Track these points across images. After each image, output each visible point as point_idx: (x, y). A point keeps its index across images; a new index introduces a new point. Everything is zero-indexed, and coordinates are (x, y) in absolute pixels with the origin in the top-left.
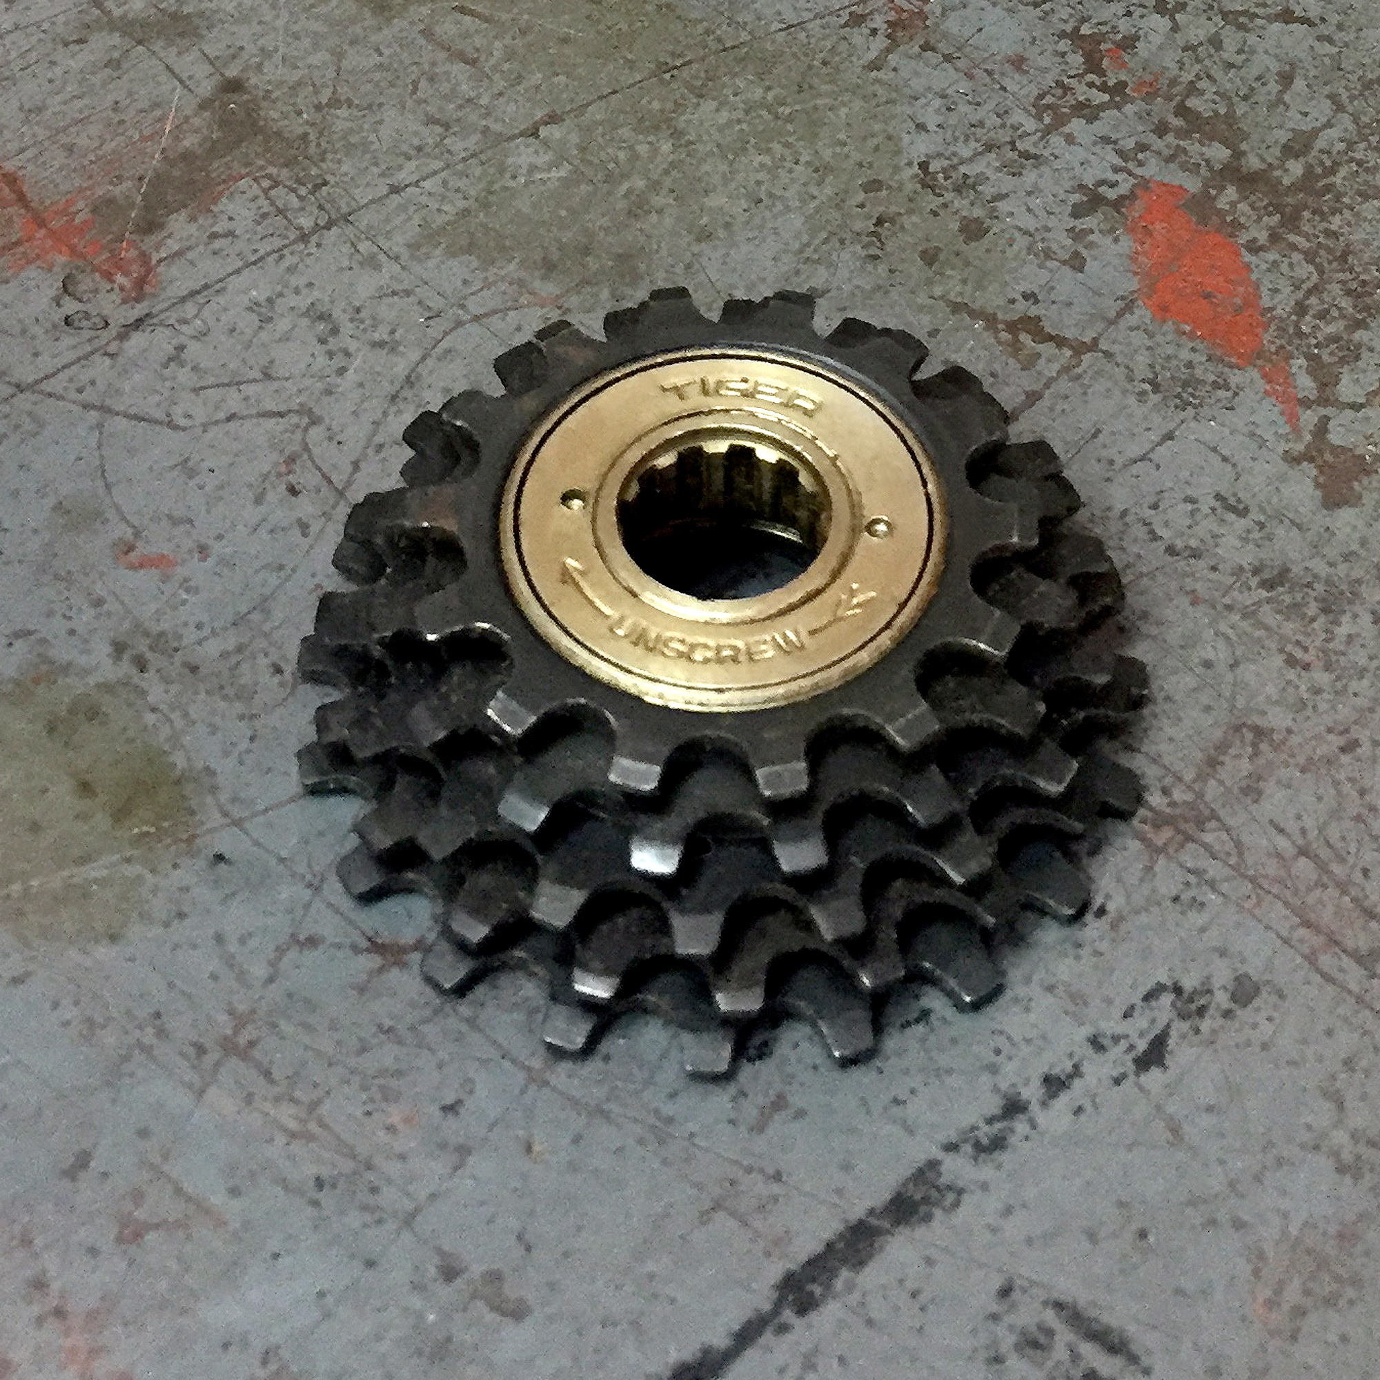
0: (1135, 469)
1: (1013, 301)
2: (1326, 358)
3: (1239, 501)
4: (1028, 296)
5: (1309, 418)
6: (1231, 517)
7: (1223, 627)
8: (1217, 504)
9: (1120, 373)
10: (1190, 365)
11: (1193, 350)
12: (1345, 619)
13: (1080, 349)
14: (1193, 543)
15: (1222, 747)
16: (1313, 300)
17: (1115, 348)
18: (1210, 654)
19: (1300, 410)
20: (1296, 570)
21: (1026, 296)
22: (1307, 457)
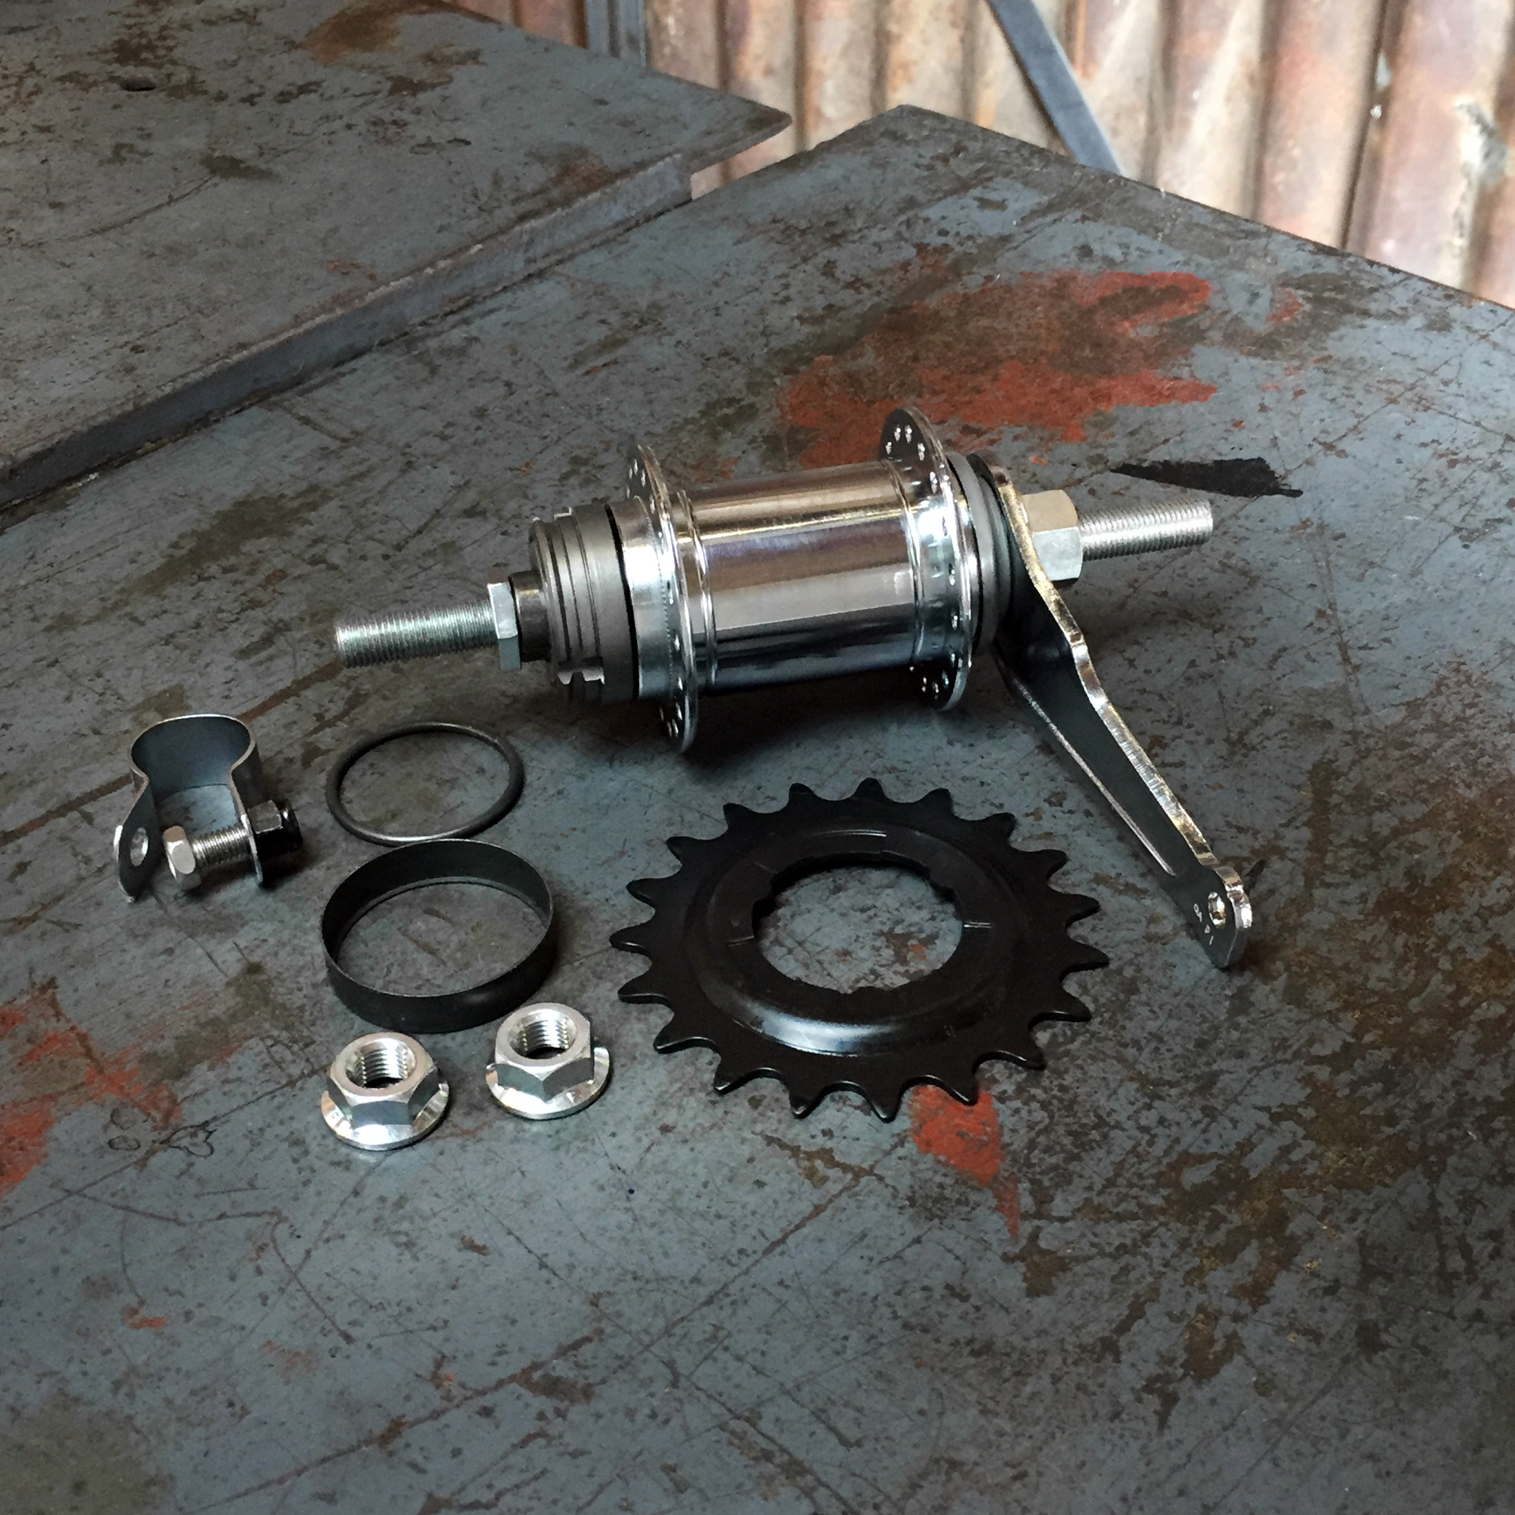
0: (888, 1265)
1: (813, 1137)
2: (1046, 1183)
3: (964, 1289)
4: (828, 1133)
5: (1026, 1228)
6: (957, 1301)
7: (938, 1385)
8: (946, 1292)
9: (888, 1192)
10: (941, 1186)
11: (945, 1175)
12: (1031, 1380)
13: (858, 1173)
14: (924, 1321)
15: (924, 1475)
16: (1042, 1139)
17: (888, 1174)
18: (925, 1406)
19: (1019, 1222)
20: (999, 1344)
21: (824, 1133)
22: (1021, 1257)
